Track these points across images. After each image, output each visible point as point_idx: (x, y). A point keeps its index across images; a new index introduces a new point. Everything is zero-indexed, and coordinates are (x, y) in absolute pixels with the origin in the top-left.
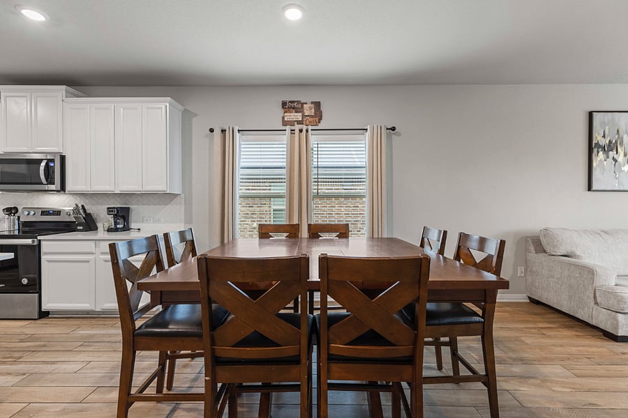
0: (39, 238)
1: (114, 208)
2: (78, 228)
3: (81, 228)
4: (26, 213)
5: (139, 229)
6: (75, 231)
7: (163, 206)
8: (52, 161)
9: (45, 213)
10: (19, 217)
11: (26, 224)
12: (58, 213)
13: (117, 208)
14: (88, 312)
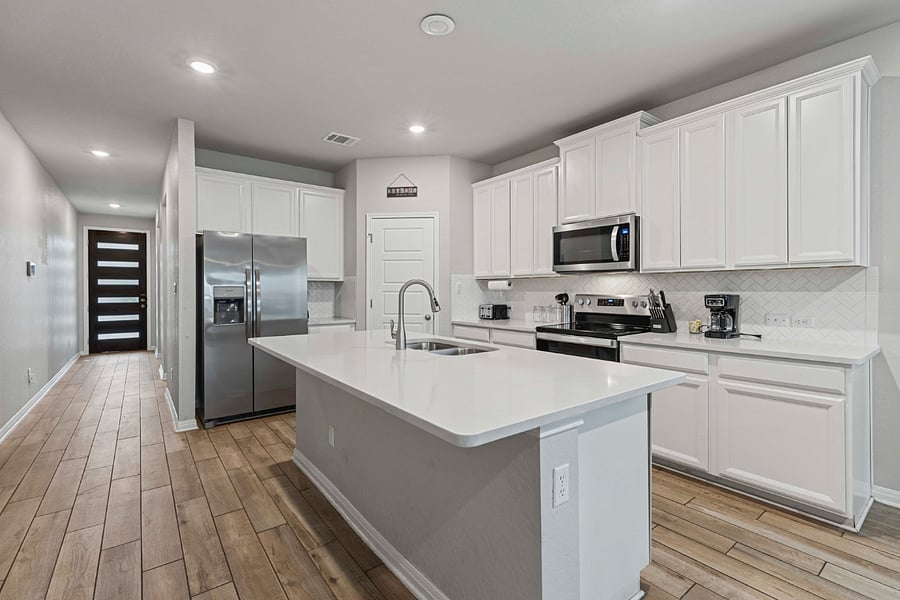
0: (619, 338)
1: (718, 296)
2: (655, 326)
3: (659, 327)
4: (581, 302)
5: (759, 336)
6: (649, 331)
7: (817, 294)
8: (627, 226)
9: (602, 302)
10: (571, 308)
11: (581, 316)
12: (620, 303)
13: (724, 297)
14: (689, 469)
